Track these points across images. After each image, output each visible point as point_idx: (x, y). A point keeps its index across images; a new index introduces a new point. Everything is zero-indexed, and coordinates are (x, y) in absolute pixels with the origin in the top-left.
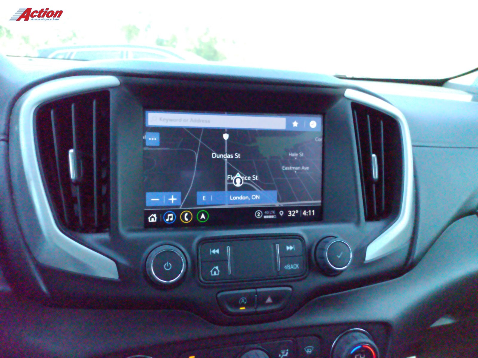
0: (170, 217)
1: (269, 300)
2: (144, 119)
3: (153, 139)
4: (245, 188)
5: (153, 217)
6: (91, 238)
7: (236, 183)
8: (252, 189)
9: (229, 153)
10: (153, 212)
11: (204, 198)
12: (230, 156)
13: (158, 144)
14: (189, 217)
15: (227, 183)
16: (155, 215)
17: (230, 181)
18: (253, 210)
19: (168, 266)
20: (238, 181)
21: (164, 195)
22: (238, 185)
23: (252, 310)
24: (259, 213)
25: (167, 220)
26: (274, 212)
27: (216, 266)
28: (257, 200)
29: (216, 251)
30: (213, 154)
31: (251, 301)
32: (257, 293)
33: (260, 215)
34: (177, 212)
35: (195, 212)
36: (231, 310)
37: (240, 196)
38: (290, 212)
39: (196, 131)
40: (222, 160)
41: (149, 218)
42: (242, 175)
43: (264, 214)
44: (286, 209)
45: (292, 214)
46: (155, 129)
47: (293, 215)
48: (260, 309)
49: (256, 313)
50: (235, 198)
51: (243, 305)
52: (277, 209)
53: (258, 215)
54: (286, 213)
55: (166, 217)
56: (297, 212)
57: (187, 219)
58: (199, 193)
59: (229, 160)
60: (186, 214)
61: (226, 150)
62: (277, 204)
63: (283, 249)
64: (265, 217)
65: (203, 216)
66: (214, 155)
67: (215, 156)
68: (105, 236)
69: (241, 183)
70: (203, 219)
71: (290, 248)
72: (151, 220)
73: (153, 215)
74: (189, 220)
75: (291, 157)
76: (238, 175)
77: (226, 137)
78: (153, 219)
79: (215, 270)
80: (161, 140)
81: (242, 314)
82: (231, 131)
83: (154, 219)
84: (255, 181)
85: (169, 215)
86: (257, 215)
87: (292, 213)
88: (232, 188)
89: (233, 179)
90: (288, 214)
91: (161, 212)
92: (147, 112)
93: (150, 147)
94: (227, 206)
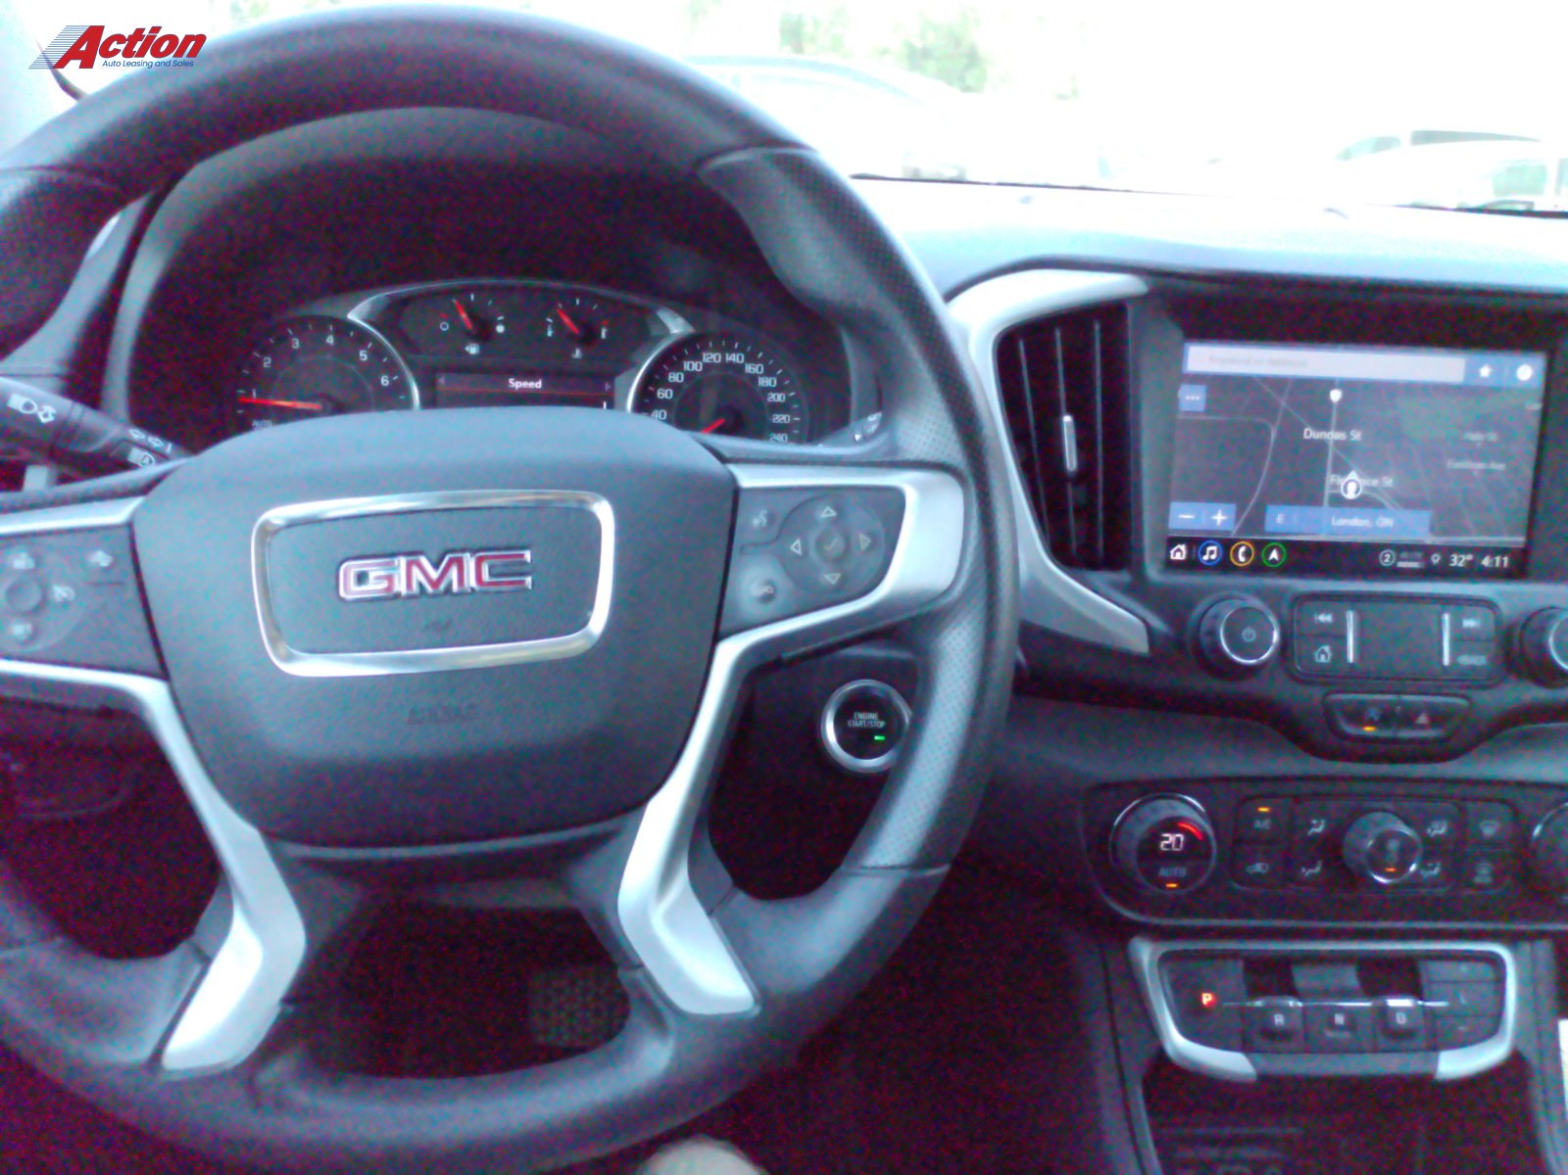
0: (1212, 552)
1: (1423, 719)
2: (1180, 358)
3: (1192, 398)
4: (1364, 502)
5: (1179, 550)
6: (1100, 577)
7: (1346, 491)
8: (1379, 505)
9: (1340, 427)
10: (1180, 540)
11: (1280, 519)
12: (1340, 436)
13: (1201, 408)
14: (1247, 554)
15: (1328, 491)
16: (1183, 547)
17: (1335, 486)
18: (1374, 549)
19: (1249, 634)
20: (1352, 487)
21: (1204, 507)
22: (1351, 495)
23: (1387, 733)
24: (1388, 556)
25: (1206, 558)
26: (1419, 555)
27: (1324, 644)
28: (1386, 529)
29: (1325, 618)
30: (1306, 430)
31: (1387, 718)
32: (1400, 703)
33: (1391, 559)
34: (1227, 544)
35: (1260, 545)
36: (1349, 729)
37: (1351, 516)
38: (1455, 558)
39: (1277, 383)
40: (1321, 445)
41: (1172, 552)
42: (1361, 476)
43: (1399, 559)
44: (1447, 551)
45: (1458, 561)
46: (1198, 379)
47: (1461, 564)
48: (1405, 734)
49: (1395, 741)
50: (1342, 522)
51: (1371, 723)
52: (1427, 550)
53: (1387, 559)
54: (1446, 560)
55: (1204, 553)
56: (1470, 557)
57: (1242, 559)
58: (1271, 510)
59: (1337, 443)
60: (1242, 550)
61: (1334, 422)
62: (1429, 540)
63: (1456, 626)
64: (1401, 565)
65: (1274, 555)
66: (1308, 433)
67: (1310, 434)
68: (1124, 577)
69: (1357, 492)
70: (1274, 561)
71: (1469, 623)
72: (1175, 555)
73: (1179, 546)
74: (1247, 560)
75: (1469, 442)
76: (1353, 475)
77: (1335, 395)
78: (1179, 553)
79: (1323, 652)
80: (1208, 400)
81: (1367, 740)
82: (1347, 385)
83: (1182, 556)
84: (1387, 490)
85: (1210, 549)
86: (1384, 558)
87: (1460, 559)
88: (1338, 501)
89: (1342, 482)
90: (1449, 561)
91: (1195, 543)
92: (1186, 345)
93: (1187, 413)
94: (1323, 537)
